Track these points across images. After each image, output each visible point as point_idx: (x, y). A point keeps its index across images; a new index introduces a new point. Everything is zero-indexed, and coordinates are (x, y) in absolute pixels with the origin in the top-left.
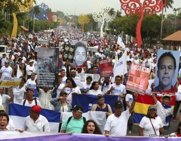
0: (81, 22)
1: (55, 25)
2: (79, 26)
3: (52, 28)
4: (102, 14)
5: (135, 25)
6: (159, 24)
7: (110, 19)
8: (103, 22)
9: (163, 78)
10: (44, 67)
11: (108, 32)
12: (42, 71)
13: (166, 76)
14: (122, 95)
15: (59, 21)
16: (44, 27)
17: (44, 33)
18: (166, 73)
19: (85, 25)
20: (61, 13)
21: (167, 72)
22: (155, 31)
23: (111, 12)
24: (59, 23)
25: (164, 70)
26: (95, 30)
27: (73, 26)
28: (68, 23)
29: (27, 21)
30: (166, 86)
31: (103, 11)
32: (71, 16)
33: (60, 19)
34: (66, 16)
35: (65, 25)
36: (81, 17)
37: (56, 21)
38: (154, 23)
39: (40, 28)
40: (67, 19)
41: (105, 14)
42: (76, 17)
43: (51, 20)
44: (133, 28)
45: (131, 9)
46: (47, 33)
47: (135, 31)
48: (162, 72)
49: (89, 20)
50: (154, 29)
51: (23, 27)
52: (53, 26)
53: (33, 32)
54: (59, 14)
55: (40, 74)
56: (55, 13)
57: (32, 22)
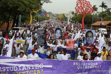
0: (60, 17)
1: (48, 18)
2: (59, 19)
3: (46, 20)
4: (69, 14)
5: (82, 19)
6: (91, 18)
7: (72, 16)
8: (69, 17)
9: (88, 41)
11: (71, 22)
20: (51, 13)
22: (90, 21)
23: (73, 13)
26: (66, 21)
27: (56, 19)
28: (54, 18)
31: (69, 13)
32: (56, 14)
35: (52, 18)
36: (60, 15)
37: (48, 16)
38: (90, 18)
39: (41, 20)
40: (53, 15)
41: (70, 14)
42: (58, 15)
43: (46, 16)
44: (81, 20)
45: (80, 12)
46: (45, 22)
47: (82, 21)
50: (89, 20)
51: (34, 19)
54: (50, 13)
56: (48, 13)
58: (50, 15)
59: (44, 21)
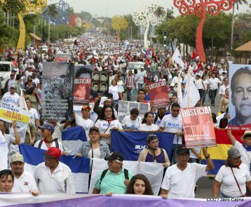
0: (116, 27)
1: (80, 31)
2: (113, 32)
3: (74, 36)
4: (145, 15)
5: (194, 30)
6: (227, 27)
7: (157, 21)
8: (148, 26)
9: (241, 106)
10: (53, 91)
11: (154, 40)
12: (50, 97)
13: (245, 102)
14: (180, 131)
15: (84, 26)
16: (64, 35)
17: (64, 43)
18: (244, 99)
19: (122, 31)
21: (246, 97)
22: (223, 37)
23: (159, 12)
24: (85, 28)
25: (242, 93)
26: (136, 38)
27: (104, 32)
28: (97, 29)
29: (39, 27)
30: (246, 118)
31: (147, 11)
32: (102, 18)
33: (87, 23)
34: (94, 19)
35: (93, 31)
36: (116, 19)
37: (80, 25)
38: (221, 26)
39: (58, 36)
40: (95, 22)
41: (151, 14)
42: (109, 20)
43: (74, 24)
44: (190, 34)
45: (187, 7)
46: (69, 43)
47: (195, 38)
48: (239, 97)
49: (127, 24)
51: (33, 35)
52: (76, 33)
53: (49, 41)
54: (85, 16)
55: (47, 102)
56: (78, 15)
57: (47, 27)
59: (65, 40)
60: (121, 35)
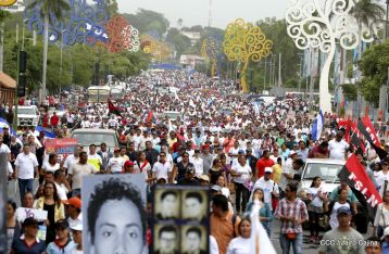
0: (236, 53)
2: (226, 67)
3: (119, 77)
15: (147, 49)
16: (89, 73)
19: (252, 64)
26: (294, 85)
28: (183, 58)
29: (16, 48)
32: (196, 29)
33: (154, 42)
34: (174, 32)
37: (136, 48)
39: (70, 76)
41: (340, 16)
42: (217, 34)
43: (117, 45)
49: (266, 44)
52: (123, 69)
53: (43, 92)
54: (148, 21)
56: (130, 19)
57: (38, 51)
58: (146, 37)
59: (93, 89)
60: (250, 77)
